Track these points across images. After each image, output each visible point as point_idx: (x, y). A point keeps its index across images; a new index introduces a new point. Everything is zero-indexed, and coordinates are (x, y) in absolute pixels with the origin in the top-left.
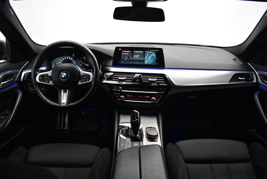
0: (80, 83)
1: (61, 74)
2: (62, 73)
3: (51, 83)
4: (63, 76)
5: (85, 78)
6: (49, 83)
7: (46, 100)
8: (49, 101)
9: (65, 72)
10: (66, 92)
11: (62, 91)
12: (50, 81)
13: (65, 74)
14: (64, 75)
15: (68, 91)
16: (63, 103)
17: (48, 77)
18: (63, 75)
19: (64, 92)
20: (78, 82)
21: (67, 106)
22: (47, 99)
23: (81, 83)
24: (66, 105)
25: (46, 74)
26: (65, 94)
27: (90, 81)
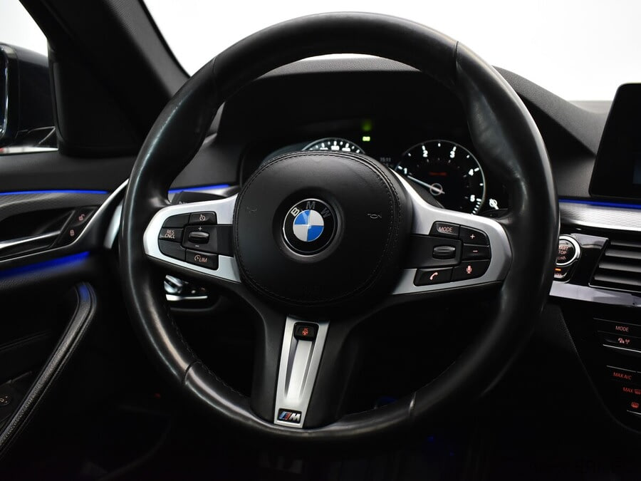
0: (408, 286)
1: (291, 218)
2: (294, 211)
3: (225, 270)
4: (301, 232)
5: (452, 255)
6: (215, 267)
7: (183, 374)
8: (198, 383)
9: (318, 208)
10: (312, 338)
11: (290, 326)
12: (224, 260)
13: (315, 219)
14: (308, 223)
15: (323, 330)
16: (286, 414)
17: (215, 232)
18: (302, 221)
19: (298, 336)
20: (397, 279)
21: (306, 434)
22: (191, 371)
23: (417, 283)
24: (305, 427)
25: (205, 214)
26: (304, 347)
27: (490, 276)
